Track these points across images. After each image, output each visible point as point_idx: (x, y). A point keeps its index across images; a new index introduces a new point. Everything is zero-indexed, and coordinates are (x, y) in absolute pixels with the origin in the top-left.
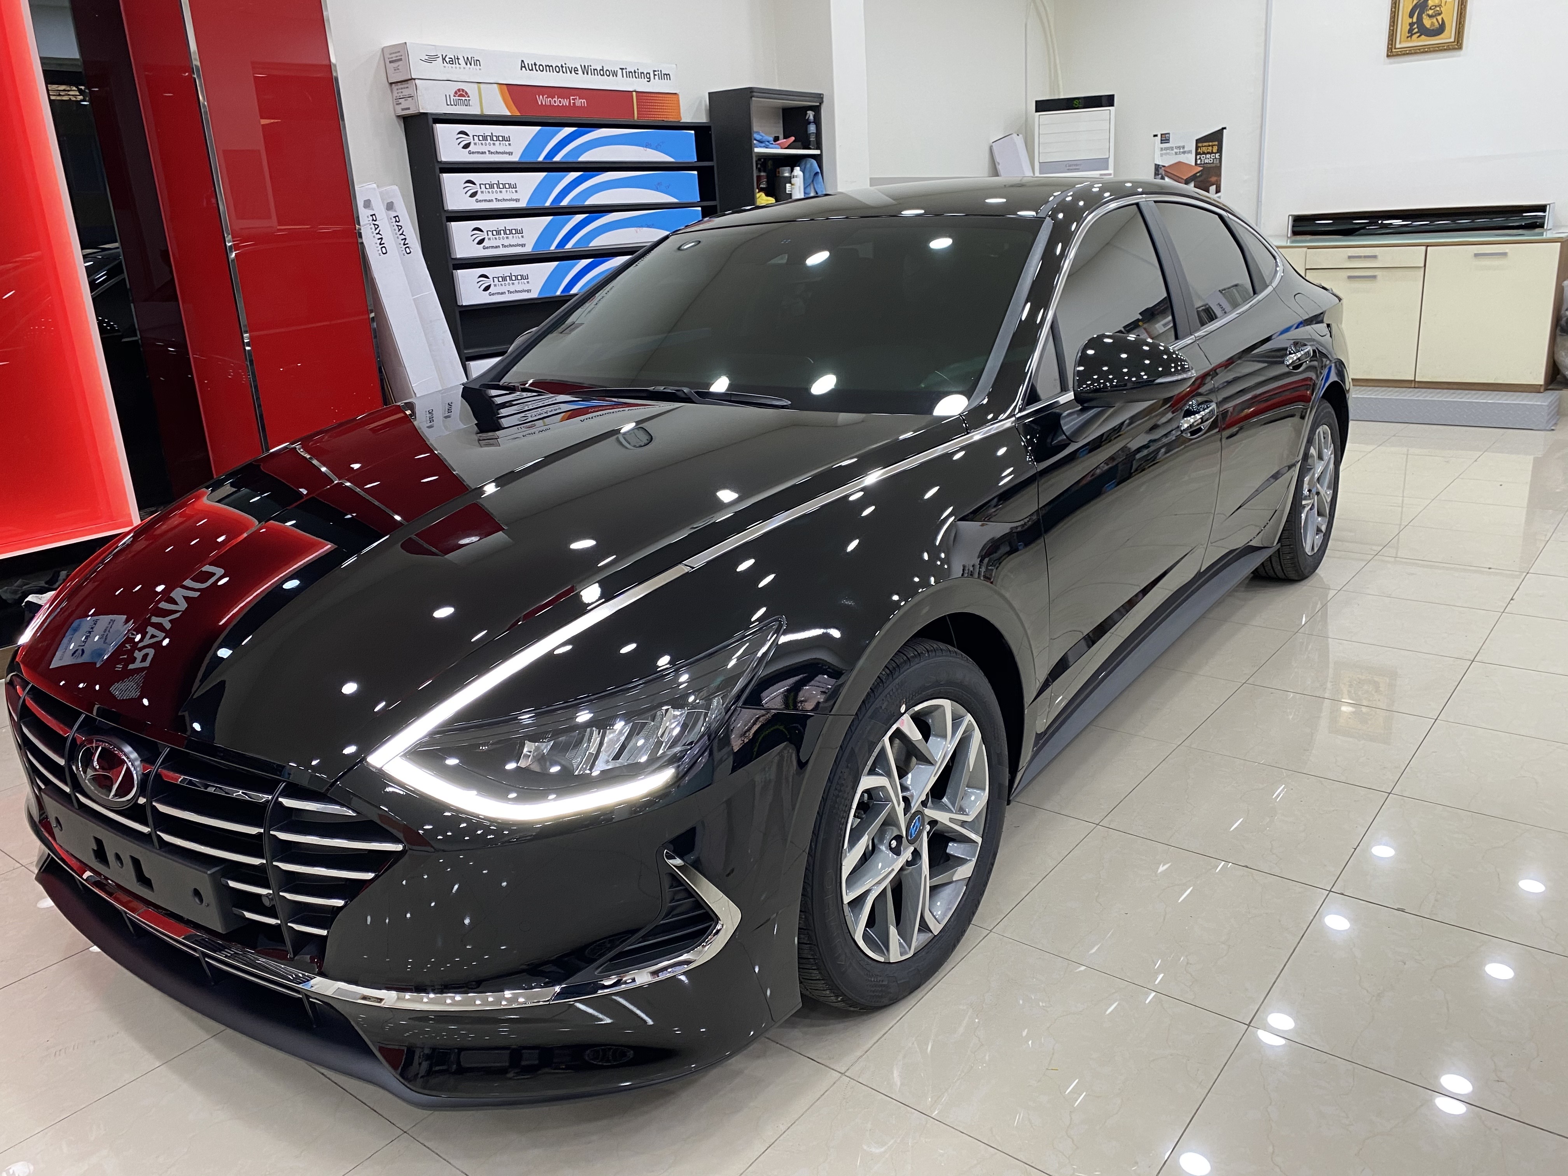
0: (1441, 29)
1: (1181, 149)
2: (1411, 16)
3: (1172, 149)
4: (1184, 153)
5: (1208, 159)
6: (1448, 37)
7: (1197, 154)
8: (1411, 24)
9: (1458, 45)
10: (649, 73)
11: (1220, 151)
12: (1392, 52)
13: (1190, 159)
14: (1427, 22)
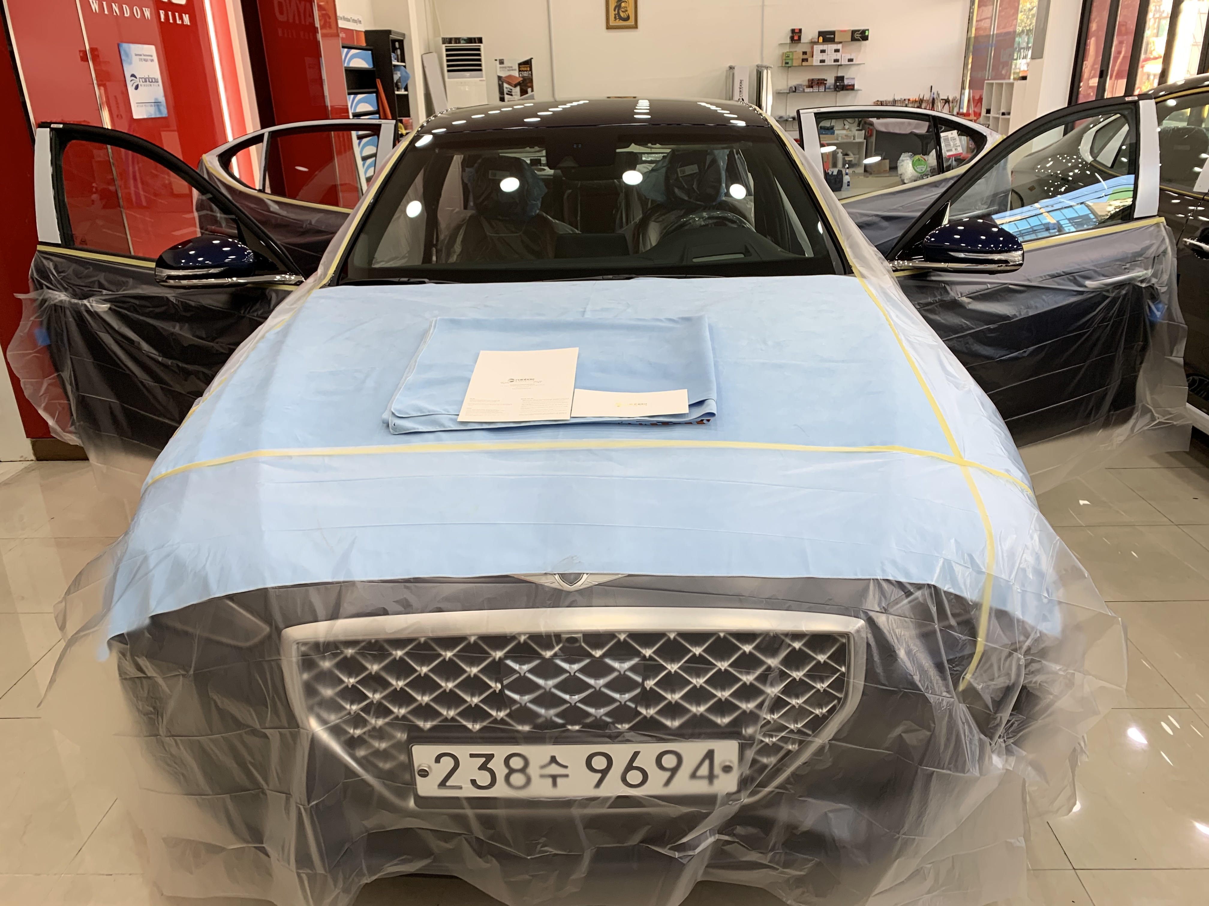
0: (627, 19)
1: (510, 68)
2: (615, 10)
3: (505, 67)
4: (512, 70)
5: (526, 74)
6: (631, 22)
7: (520, 71)
8: (615, 15)
9: (635, 26)
11: (531, 70)
12: (609, 27)
13: (516, 74)
14: (622, 14)
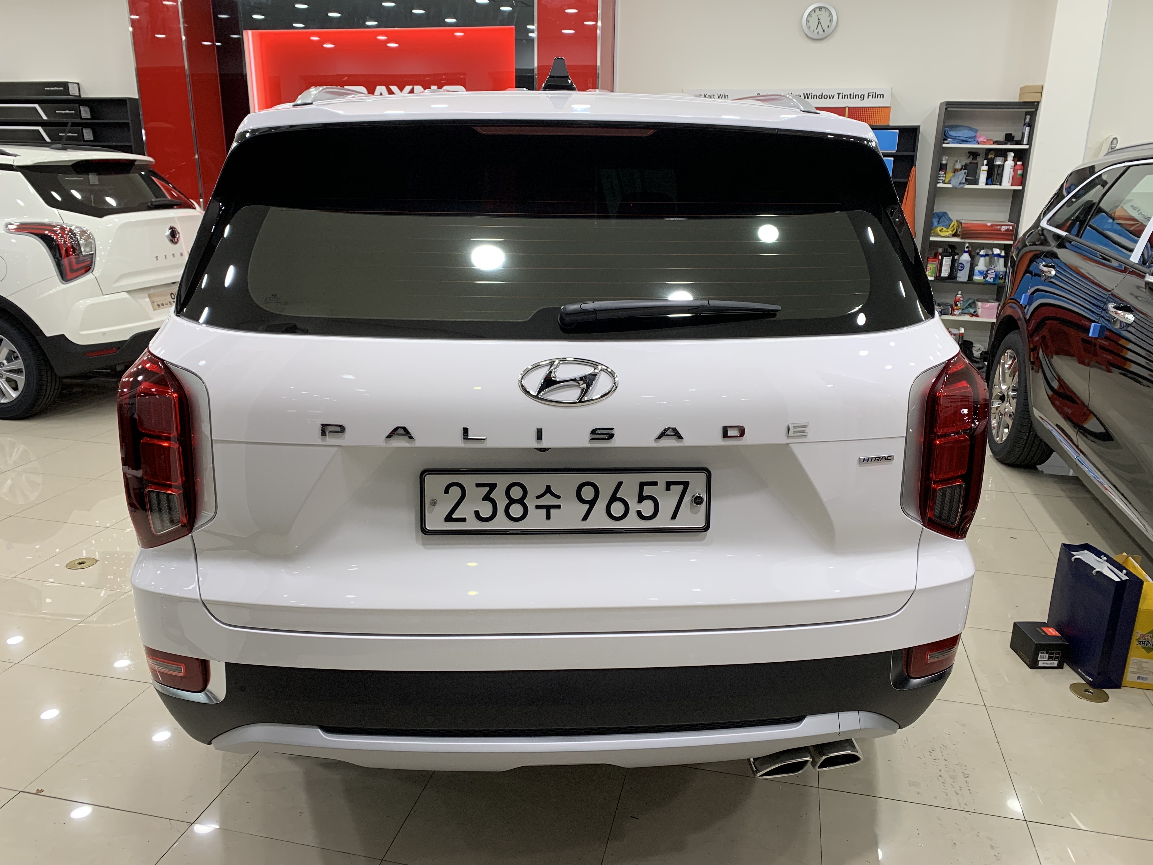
10: (864, 96)
